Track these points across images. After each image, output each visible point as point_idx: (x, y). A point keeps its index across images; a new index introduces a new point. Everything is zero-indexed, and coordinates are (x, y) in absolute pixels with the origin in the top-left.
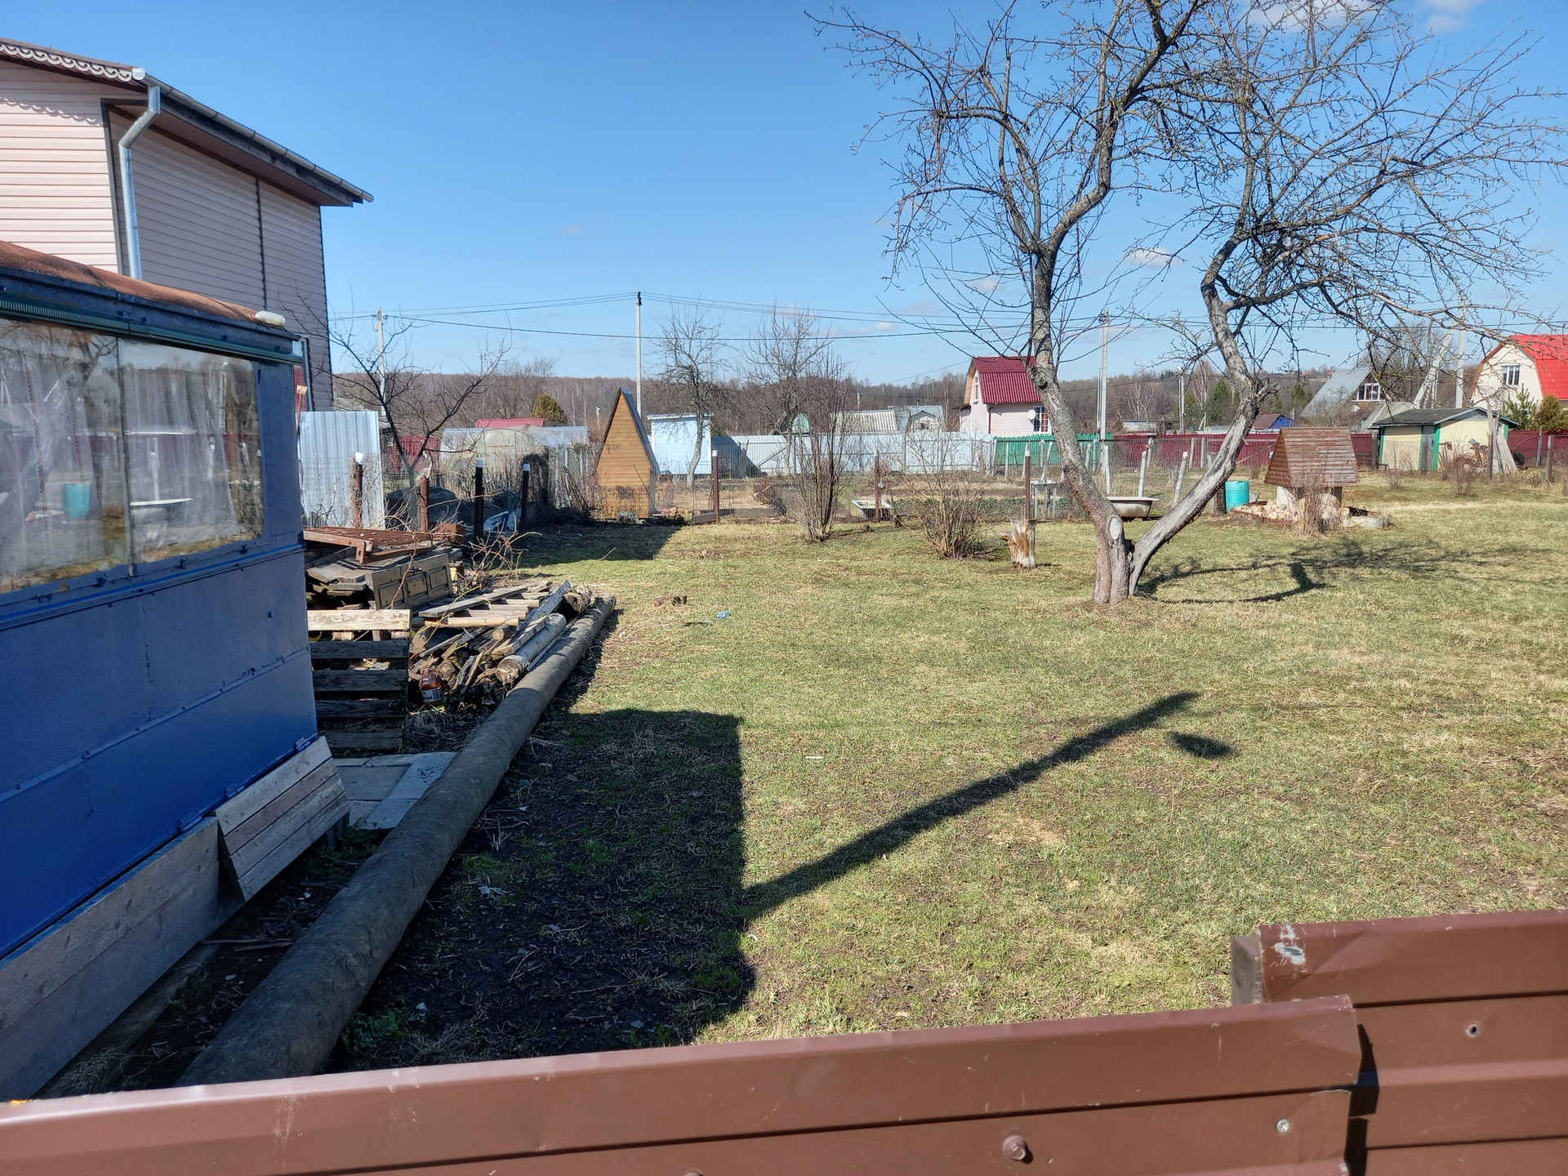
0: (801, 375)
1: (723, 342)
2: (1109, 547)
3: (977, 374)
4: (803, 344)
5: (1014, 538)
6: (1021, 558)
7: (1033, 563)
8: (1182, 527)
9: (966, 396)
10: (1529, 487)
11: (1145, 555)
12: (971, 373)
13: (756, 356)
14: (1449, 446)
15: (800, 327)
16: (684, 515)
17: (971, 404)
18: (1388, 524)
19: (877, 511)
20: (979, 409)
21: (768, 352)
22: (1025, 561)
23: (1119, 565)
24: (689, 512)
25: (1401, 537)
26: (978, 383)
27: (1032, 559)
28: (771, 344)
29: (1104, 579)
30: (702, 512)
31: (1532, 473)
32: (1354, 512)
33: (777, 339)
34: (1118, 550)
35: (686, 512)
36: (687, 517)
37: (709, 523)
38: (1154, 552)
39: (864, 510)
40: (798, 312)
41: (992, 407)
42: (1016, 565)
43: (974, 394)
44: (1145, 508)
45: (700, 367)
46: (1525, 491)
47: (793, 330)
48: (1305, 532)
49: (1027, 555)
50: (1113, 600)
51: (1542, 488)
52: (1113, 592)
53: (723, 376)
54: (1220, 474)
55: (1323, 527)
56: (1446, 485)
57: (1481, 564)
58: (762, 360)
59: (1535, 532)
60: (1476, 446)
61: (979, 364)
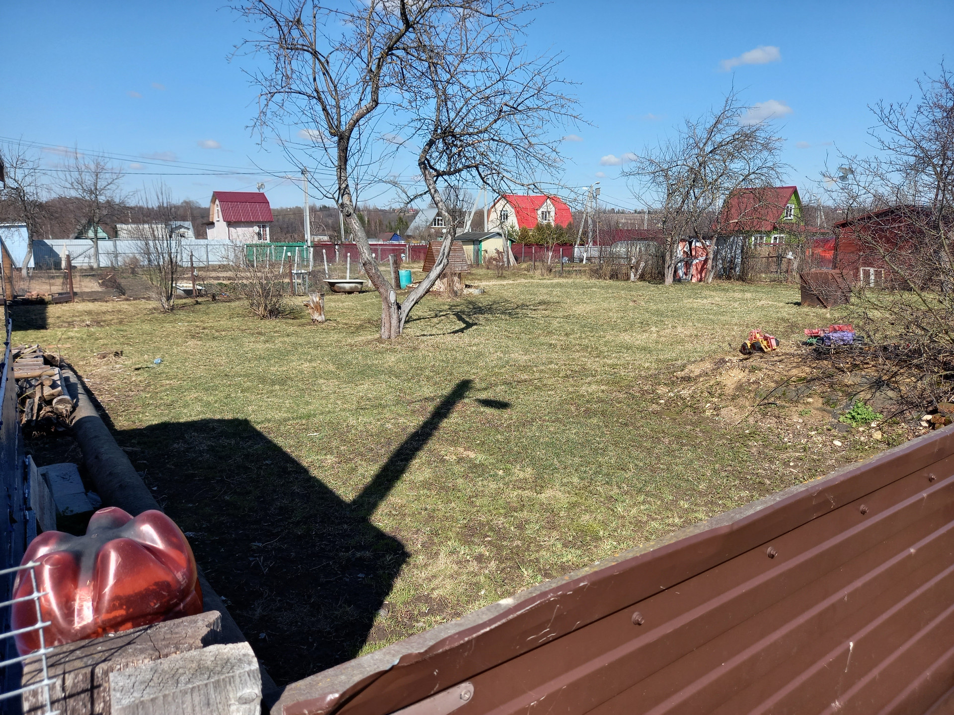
0: (102, 199)
1: (44, 172)
2: (389, 307)
3: (217, 202)
4: (101, 176)
5: (312, 305)
6: (316, 316)
7: (324, 319)
8: (424, 295)
9: (211, 216)
10: (526, 272)
11: (407, 311)
12: (213, 201)
13: (63, 182)
14: (486, 251)
15: (98, 165)
16: (44, 297)
17: (215, 221)
18: (484, 292)
19: (194, 291)
20: (221, 225)
21: (73, 180)
22: (320, 318)
23: (395, 316)
24: (49, 295)
25: (492, 298)
26: (219, 209)
27: (323, 317)
28: (76, 175)
29: (387, 325)
30: (59, 294)
31: (524, 266)
32: (467, 286)
33: (80, 172)
34: (394, 308)
35: (46, 294)
36: (47, 298)
37: (67, 302)
38: (411, 309)
39: (184, 290)
40: (95, 154)
41: (230, 224)
42: (314, 321)
43: (217, 215)
44: (359, 286)
45: (25, 188)
46: (525, 274)
47: (93, 167)
48: (449, 297)
49: (321, 314)
50: (393, 336)
51: (531, 273)
52: (392, 332)
53: (44, 197)
54: (441, 266)
55: (455, 293)
56: (490, 272)
57: (535, 310)
58: (69, 186)
59: (547, 294)
60: (498, 252)
61: (219, 196)
